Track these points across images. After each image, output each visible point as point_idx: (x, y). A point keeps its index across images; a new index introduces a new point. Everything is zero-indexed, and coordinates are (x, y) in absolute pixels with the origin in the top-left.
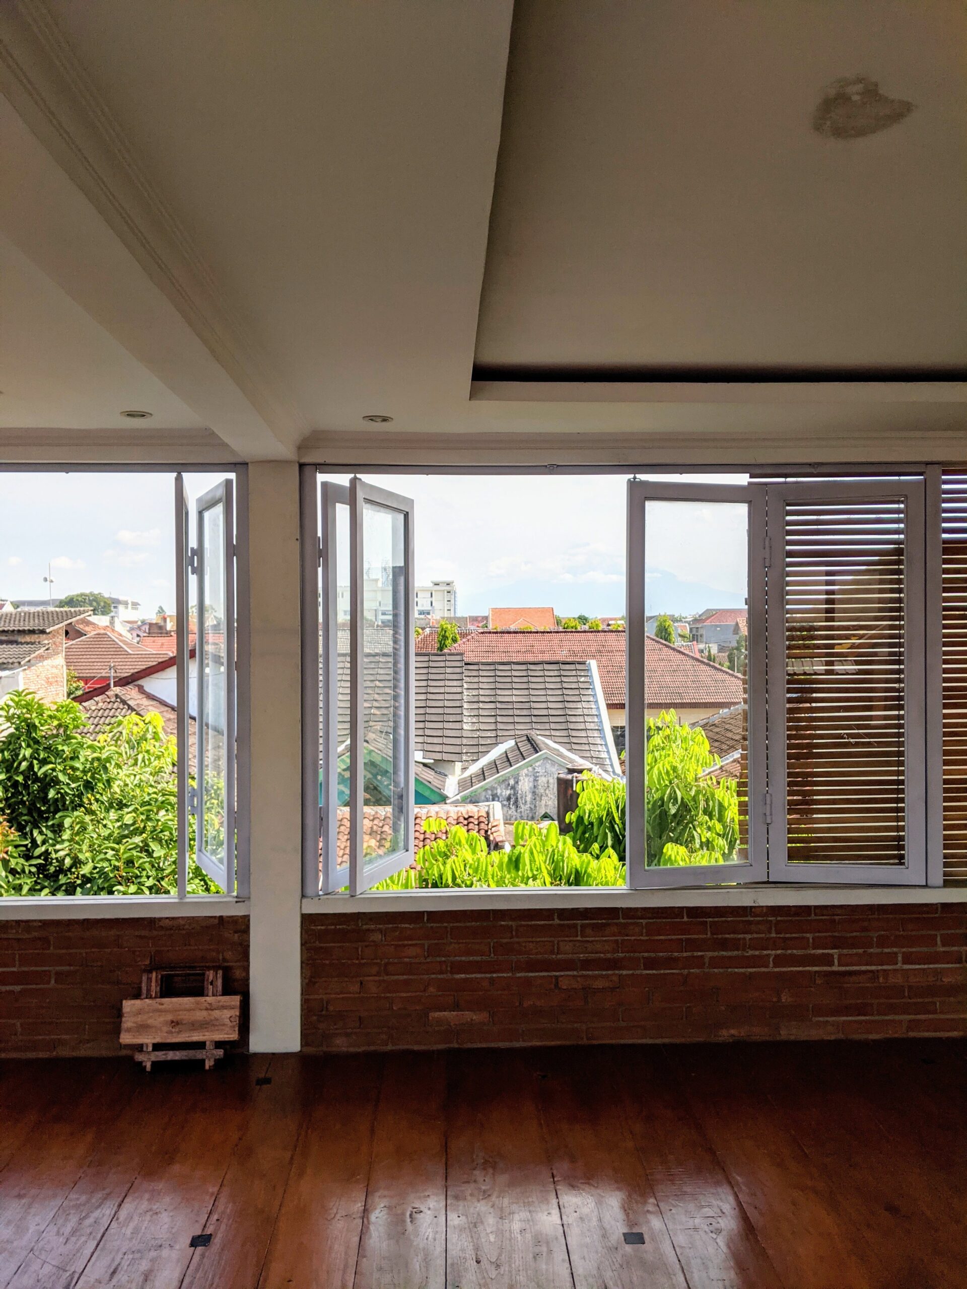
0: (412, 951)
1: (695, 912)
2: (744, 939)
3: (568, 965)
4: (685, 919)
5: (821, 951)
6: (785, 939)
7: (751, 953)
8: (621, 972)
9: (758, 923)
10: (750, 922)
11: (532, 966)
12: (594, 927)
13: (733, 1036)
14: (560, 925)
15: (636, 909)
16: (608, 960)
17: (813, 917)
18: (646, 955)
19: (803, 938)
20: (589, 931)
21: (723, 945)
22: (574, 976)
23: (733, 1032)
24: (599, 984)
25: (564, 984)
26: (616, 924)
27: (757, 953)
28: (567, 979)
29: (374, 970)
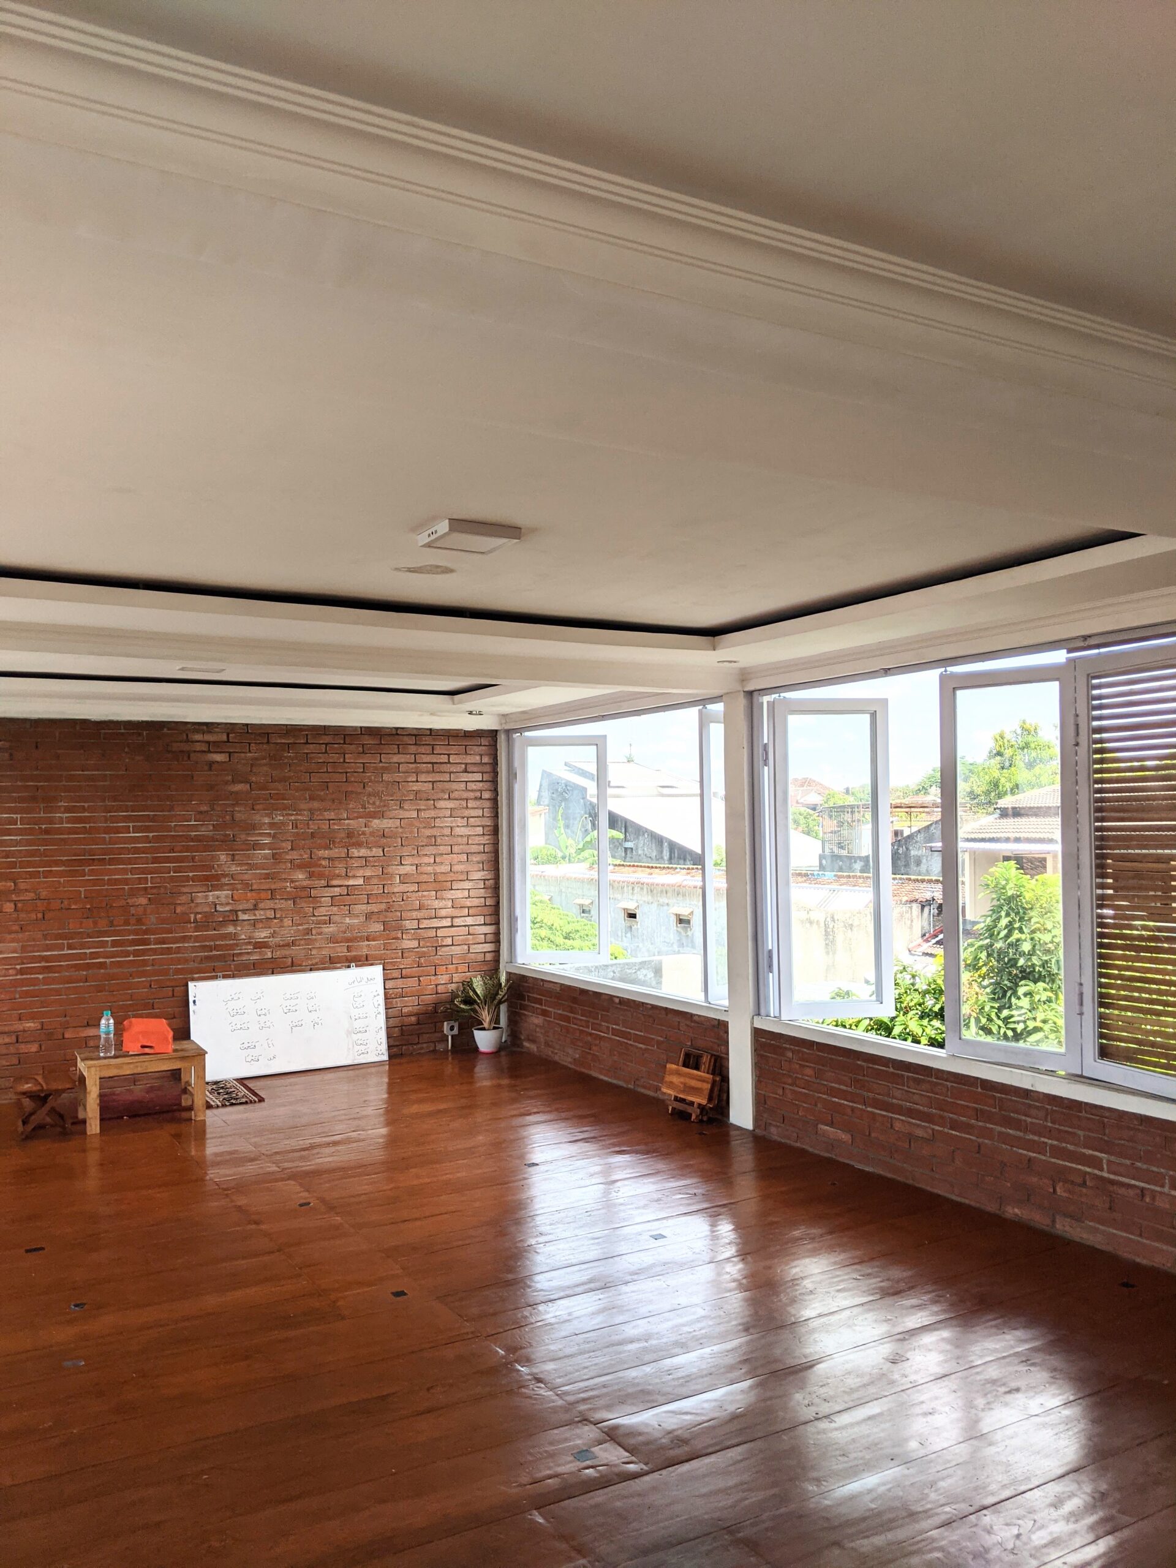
0: (809, 1071)
1: (986, 1084)
2: (1025, 1121)
3: (899, 1110)
4: (979, 1090)
5: (1091, 1152)
6: (1060, 1131)
7: (1031, 1137)
8: (934, 1127)
9: (1037, 1108)
10: (1030, 1106)
11: (876, 1104)
12: (915, 1080)
13: (1017, 1215)
14: (892, 1073)
15: (943, 1071)
16: (924, 1113)
17: (1083, 1114)
18: (951, 1115)
19: (1075, 1133)
20: (911, 1083)
21: (1008, 1122)
22: (902, 1120)
23: (1016, 1210)
24: (920, 1133)
25: (897, 1126)
26: (929, 1081)
27: (1036, 1138)
28: (900, 1121)
29: (790, 1081)
